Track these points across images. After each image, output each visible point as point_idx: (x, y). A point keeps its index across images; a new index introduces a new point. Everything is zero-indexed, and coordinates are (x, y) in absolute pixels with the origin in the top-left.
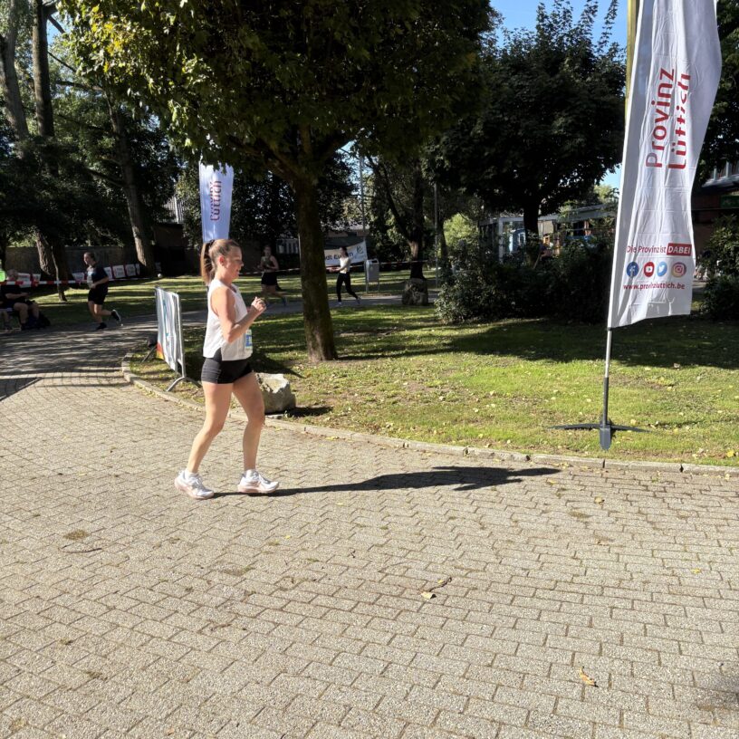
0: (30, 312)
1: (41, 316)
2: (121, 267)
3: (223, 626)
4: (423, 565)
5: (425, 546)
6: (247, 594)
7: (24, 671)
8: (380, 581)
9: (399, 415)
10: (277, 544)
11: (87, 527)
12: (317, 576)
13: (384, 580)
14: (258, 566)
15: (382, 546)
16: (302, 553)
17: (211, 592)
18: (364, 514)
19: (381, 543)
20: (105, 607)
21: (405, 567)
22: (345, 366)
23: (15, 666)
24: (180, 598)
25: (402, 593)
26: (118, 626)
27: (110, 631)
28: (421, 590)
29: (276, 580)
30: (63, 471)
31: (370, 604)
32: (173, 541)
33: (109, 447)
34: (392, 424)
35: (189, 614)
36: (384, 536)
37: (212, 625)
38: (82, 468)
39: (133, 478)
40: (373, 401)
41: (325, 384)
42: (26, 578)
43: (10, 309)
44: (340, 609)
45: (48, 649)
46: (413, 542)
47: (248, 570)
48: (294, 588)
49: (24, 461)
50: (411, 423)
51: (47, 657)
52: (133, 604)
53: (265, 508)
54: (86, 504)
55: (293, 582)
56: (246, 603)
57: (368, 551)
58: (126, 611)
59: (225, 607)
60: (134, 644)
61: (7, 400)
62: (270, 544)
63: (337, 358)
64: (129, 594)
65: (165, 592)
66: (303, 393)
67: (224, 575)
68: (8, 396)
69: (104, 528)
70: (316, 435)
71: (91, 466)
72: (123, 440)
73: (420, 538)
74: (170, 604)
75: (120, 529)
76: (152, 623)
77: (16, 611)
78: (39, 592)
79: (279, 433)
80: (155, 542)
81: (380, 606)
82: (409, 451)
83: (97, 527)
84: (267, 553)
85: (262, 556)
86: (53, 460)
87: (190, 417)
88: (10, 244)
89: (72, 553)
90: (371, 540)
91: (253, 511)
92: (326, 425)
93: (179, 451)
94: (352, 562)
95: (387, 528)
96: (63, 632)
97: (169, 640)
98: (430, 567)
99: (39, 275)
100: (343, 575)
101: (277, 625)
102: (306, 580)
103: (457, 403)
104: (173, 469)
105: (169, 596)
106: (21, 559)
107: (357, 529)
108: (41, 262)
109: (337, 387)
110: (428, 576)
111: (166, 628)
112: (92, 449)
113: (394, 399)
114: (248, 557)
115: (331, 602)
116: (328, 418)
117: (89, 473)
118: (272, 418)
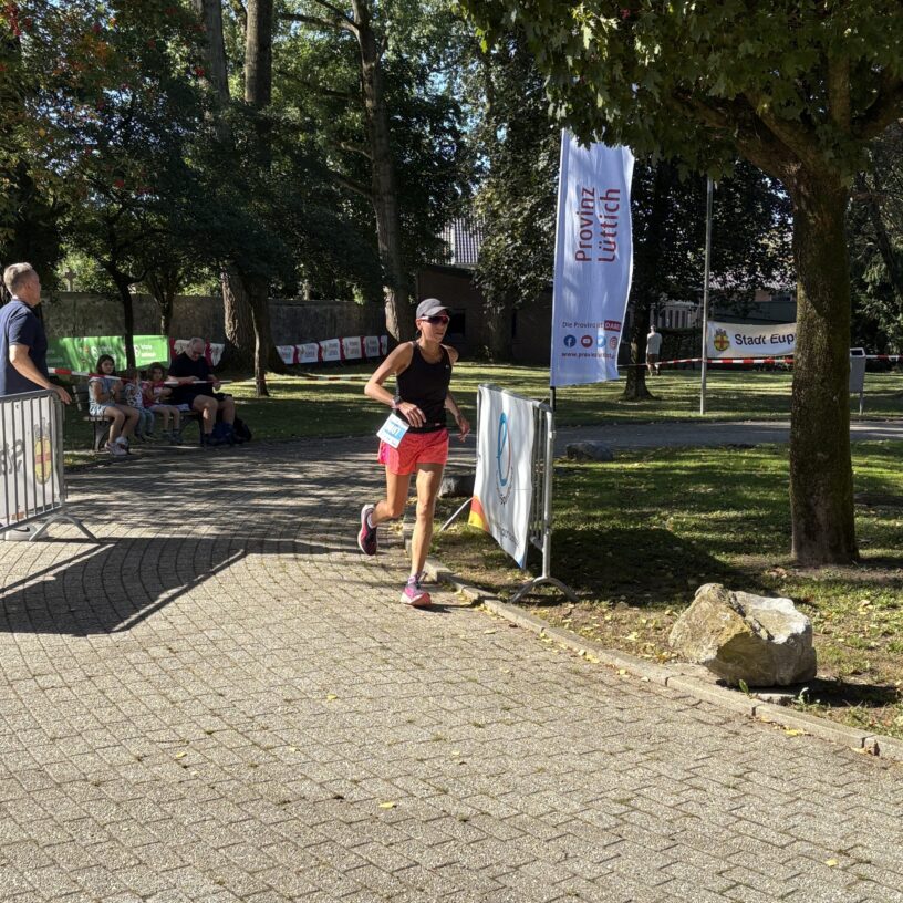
0: (220, 414)
1: (236, 418)
30: (340, 793)
33: (427, 735)
38: (382, 787)
39: (501, 832)
43: (184, 407)
49: (255, 751)
71: (398, 782)
72: (452, 720)
79: (797, 742)
86: (316, 756)
87: (577, 673)
88: (181, 289)
93: (585, 765)
104: (586, 816)
112: (392, 736)
117: (401, 803)
118: (770, 701)
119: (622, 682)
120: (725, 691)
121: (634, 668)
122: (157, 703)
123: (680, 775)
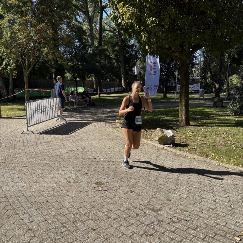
0: (90, 101)
1: (93, 102)
2: (117, 88)
3: (151, 235)
4: (234, 222)
5: (234, 213)
6: (160, 221)
7: (78, 239)
8: (215, 227)
9: (216, 151)
10: (170, 201)
11: (103, 181)
12: (187, 218)
13: (217, 227)
14: (163, 209)
15: (214, 209)
16: (180, 206)
17: (146, 218)
18: (205, 193)
19: (214, 208)
20: (107, 216)
21: (225, 222)
22: (193, 128)
23: (75, 236)
24: (134, 218)
25: (226, 235)
26: (111, 226)
27: (108, 228)
28: (234, 235)
29: (171, 217)
30: (96, 157)
31: (211, 237)
32: (132, 192)
33: (111, 150)
34: (214, 155)
35: (137, 226)
36: (215, 205)
37: (146, 234)
38: (102, 157)
39: (118, 163)
40: (205, 144)
41: (186, 135)
42: (81, 198)
43: (84, 100)
44: (198, 238)
45: (87, 231)
46: (227, 210)
47: (160, 210)
48: (178, 222)
49: (84, 152)
50: (222, 155)
51: (86, 235)
52: (117, 217)
53: (165, 183)
54: (103, 172)
55: (177, 219)
56: (159, 226)
57: (208, 210)
58: (114, 220)
59: (151, 226)
60: (117, 236)
61: (81, 129)
62: (168, 200)
63: (190, 125)
64: (116, 212)
65: (128, 214)
66: (177, 137)
67: (151, 211)
68: (81, 128)
69: (108, 182)
70: (183, 155)
71: (105, 157)
72: (116, 148)
73: (230, 209)
74: (130, 220)
75: (114, 183)
76: (124, 227)
77: (77, 212)
78: (85, 205)
79: (169, 152)
80: (125, 191)
81: (216, 240)
82: (221, 167)
83: (106, 181)
84: (167, 204)
85: (165, 205)
86: (93, 153)
88: (86, 79)
89: (97, 190)
90: (209, 205)
91: (161, 184)
92: (187, 151)
93: (134, 155)
94: (202, 215)
95: (215, 201)
96: (92, 224)
97: (130, 237)
98: (237, 224)
99: (93, 89)
100: (198, 220)
101: (172, 239)
102: (183, 220)
103: (240, 149)
105: (130, 216)
106: (80, 190)
107: (203, 200)
108: (94, 85)
109: (190, 137)
110: (237, 229)
111: (129, 231)
112: (106, 150)
113: (213, 144)
114: (160, 205)
115: (194, 233)
116: (188, 149)
117: (104, 159)
118: (167, 146)
119: (144, 143)
120: (160, 145)
121: (147, 141)
122: (71, 145)
123: (149, 156)
